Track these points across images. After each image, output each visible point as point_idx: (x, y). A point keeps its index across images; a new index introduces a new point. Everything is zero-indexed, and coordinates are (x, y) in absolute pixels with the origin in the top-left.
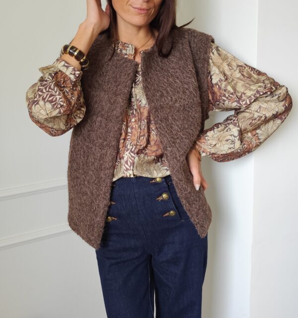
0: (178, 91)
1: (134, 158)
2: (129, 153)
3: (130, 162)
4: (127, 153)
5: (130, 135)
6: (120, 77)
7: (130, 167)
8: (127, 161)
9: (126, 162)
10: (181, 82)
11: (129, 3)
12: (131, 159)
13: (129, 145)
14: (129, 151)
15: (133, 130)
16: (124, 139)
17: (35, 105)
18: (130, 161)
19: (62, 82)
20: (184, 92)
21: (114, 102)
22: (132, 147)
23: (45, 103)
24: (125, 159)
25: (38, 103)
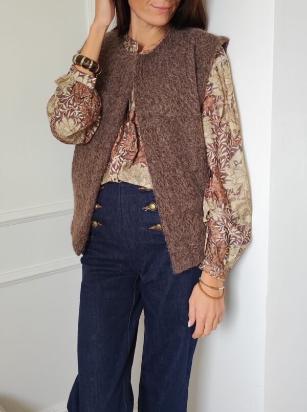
0: (172, 100)
1: (123, 162)
2: (119, 157)
3: (117, 166)
4: (117, 157)
5: (125, 140)
6: (124, 76)
7: (116, 170)
8: (115, 164)
9: (114, 166)
10: (178, 91)
11: (149, 3)
12: (119, 163)
13: (121, 150)
14: (120, 155)
15: (128, 135)
16: (118, 143)
17: (59, 123)
18: (118, 164)
19: (81, 93)
20: (179, 103)
21: (113, 103)
22: (123, 152)
23: (68, 119)
24: (113, 162)
25: (61, 121)
